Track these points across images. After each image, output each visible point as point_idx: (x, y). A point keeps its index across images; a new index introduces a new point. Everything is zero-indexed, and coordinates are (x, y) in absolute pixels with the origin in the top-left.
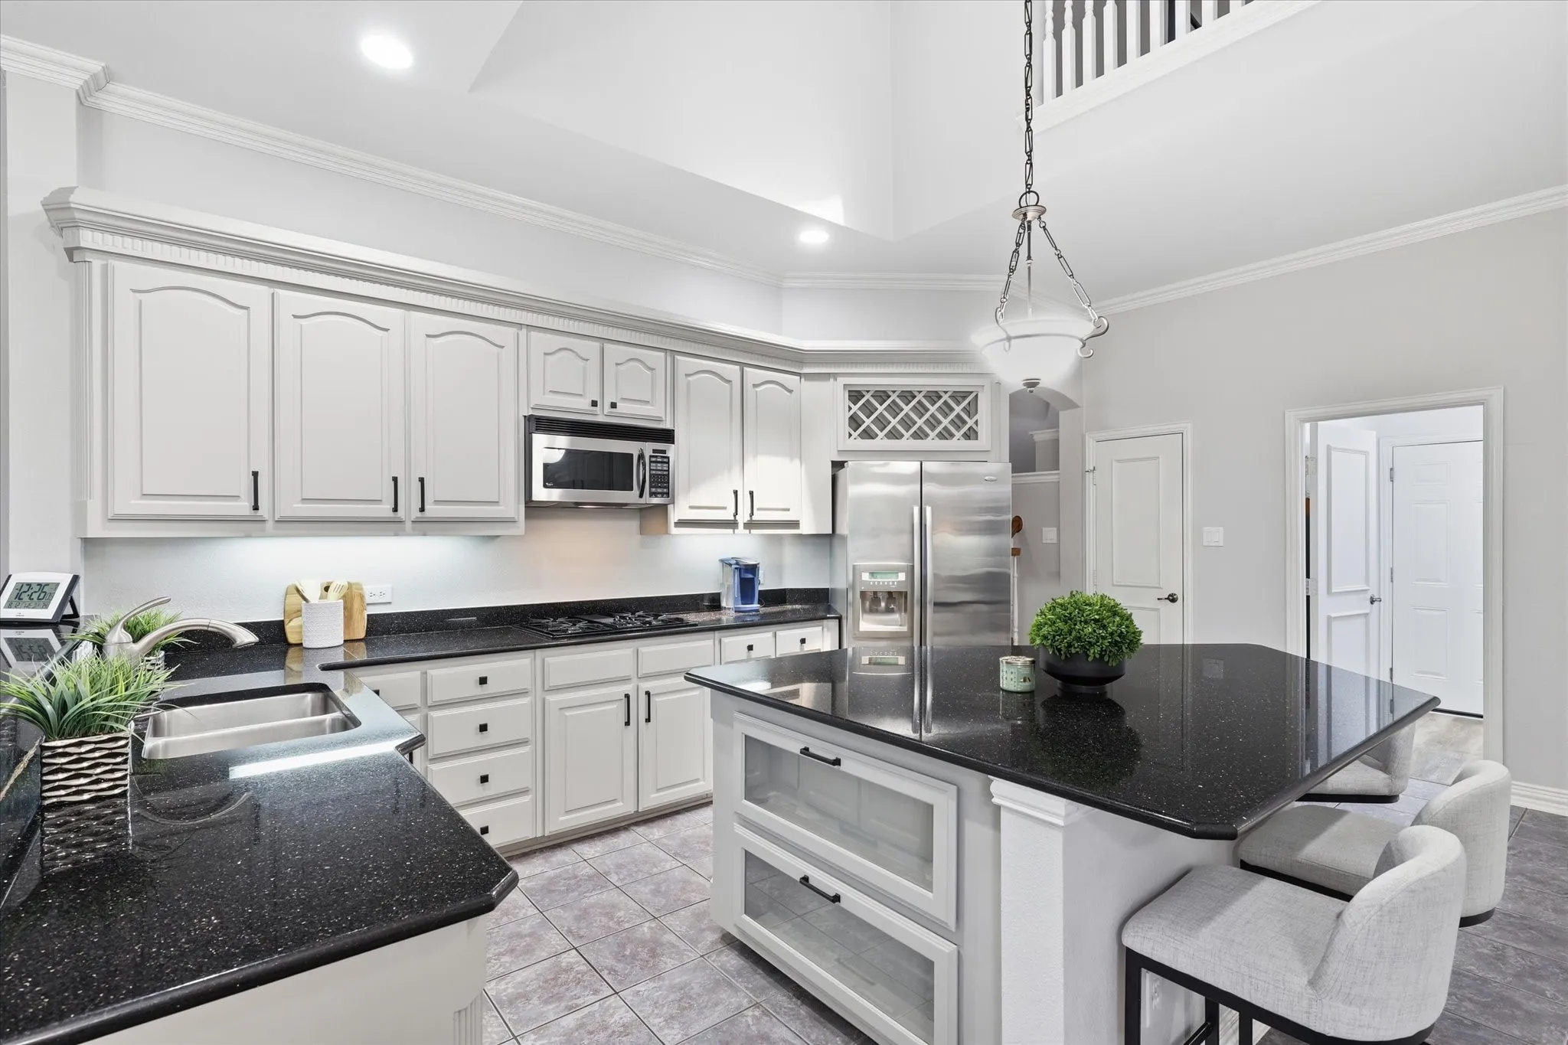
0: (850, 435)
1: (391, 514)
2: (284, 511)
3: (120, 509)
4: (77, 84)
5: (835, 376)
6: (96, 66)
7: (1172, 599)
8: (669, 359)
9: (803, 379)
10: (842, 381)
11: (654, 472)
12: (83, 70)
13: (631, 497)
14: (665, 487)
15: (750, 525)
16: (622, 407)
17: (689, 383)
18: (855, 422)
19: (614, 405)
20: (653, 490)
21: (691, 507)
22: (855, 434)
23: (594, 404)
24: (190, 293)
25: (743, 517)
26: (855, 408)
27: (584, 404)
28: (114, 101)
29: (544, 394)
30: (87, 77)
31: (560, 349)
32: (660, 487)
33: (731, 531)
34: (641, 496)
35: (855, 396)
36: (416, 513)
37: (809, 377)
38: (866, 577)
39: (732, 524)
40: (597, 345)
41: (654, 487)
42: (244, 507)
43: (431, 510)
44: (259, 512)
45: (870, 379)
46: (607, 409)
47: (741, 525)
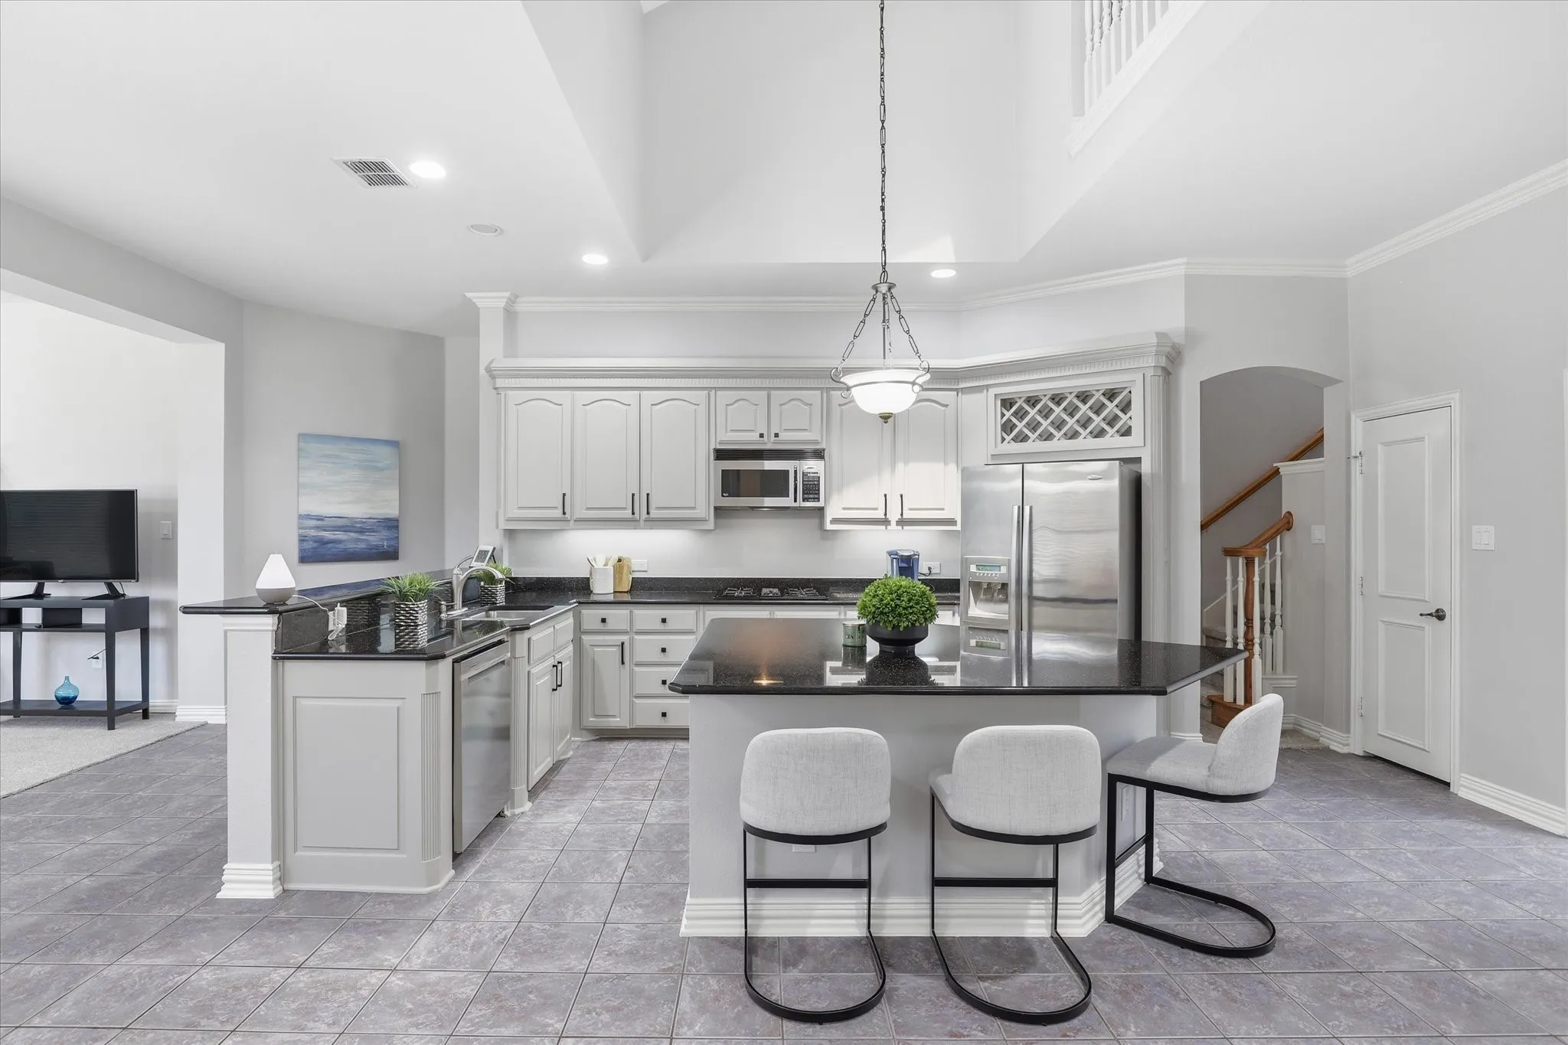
0: (1003, 439)
1: (631, 516)
2: (577, 515)
3: (510, 515)
4: (502, 304)
5: (987, 387)
6: (507, 294)
7: (1440, 615)
8: (825, 394)
9: (960, 394)
10: (993, 391)
11: (806, 483)
12: (503, 297)
13: (787, 502)
14: (816, 494)
15: (902, 522)
16: (783, 436)
17: (842, 411)
18: (1007, 427)
19: (777, 435)
20: (806, 496)
21: (844, 509)
22: (1008, 438)
23: (762, 436)
24: (545, 402)
25: (894, 516)
26: (1008, 414)
27: (755, 436)
28: (522, 306)
29: (726, 432)
30: (505, 300)
31: (738, 400)
32: (811, 494)
33: (884, 527)
34: (795, 501)
35: (1007, 403)
36: (644, 515)
37: (964, 391)
38: (973, 568)
39: (885, 522)
40: (764, 393)
41: (807, 494)
42: (558, 513)
43: (654, 513)
44: (566, 516)
45: (1020, 386)
46: (773, 438)
47: (893, 523)
